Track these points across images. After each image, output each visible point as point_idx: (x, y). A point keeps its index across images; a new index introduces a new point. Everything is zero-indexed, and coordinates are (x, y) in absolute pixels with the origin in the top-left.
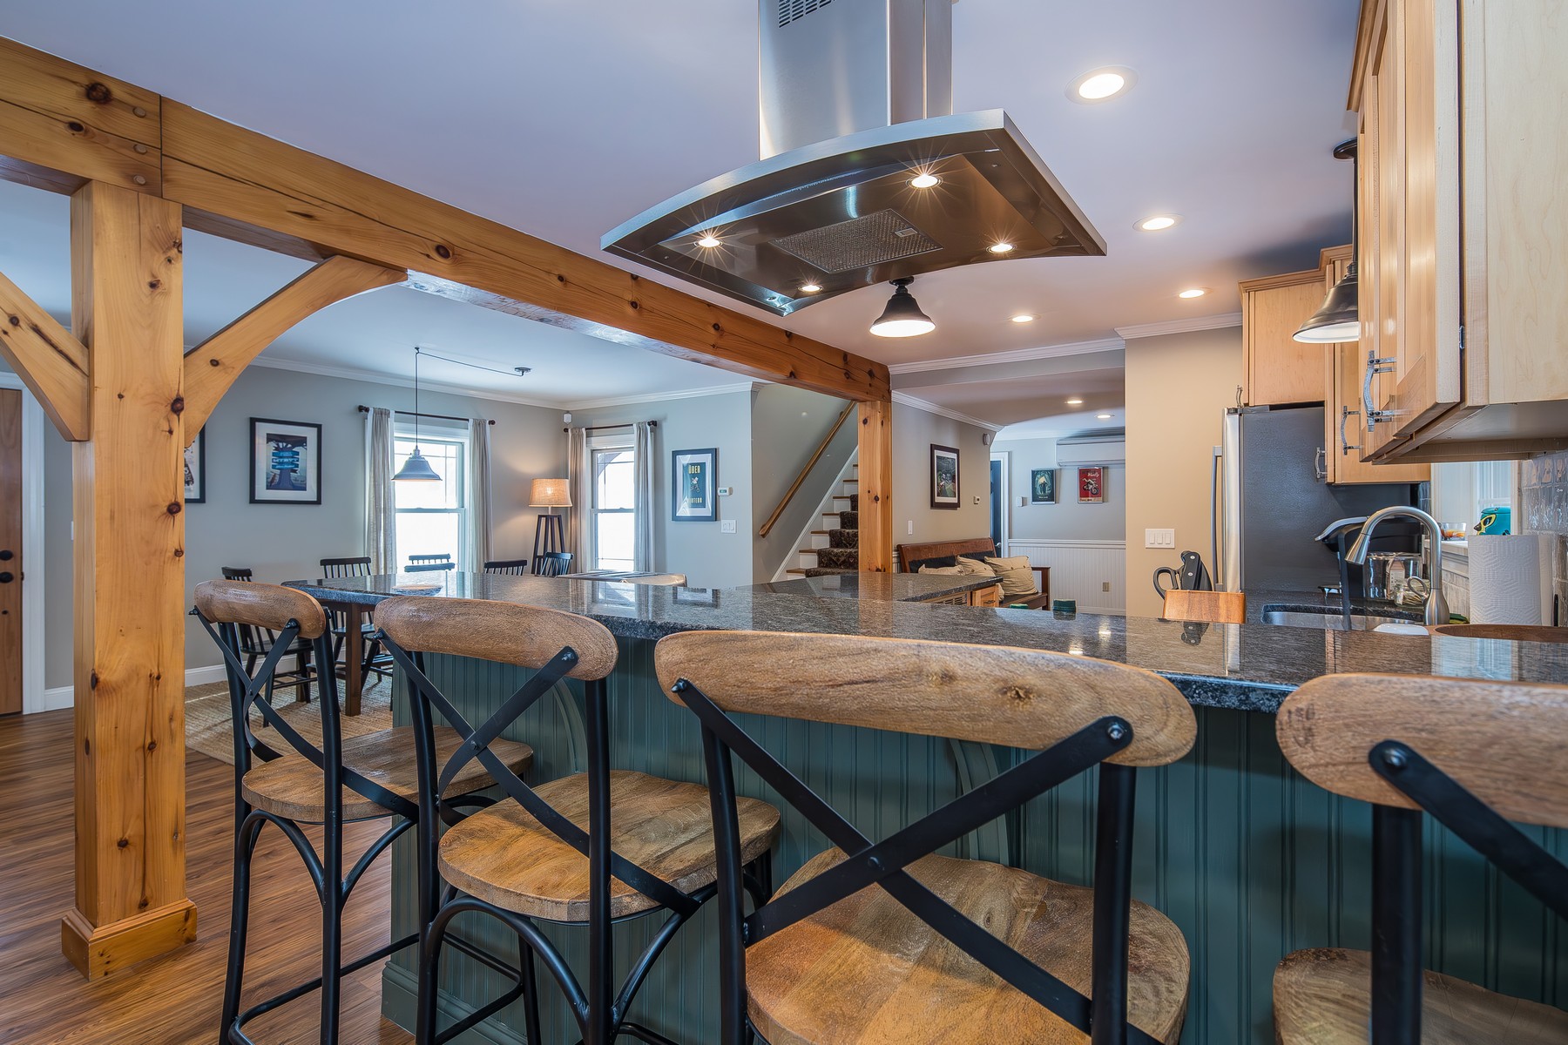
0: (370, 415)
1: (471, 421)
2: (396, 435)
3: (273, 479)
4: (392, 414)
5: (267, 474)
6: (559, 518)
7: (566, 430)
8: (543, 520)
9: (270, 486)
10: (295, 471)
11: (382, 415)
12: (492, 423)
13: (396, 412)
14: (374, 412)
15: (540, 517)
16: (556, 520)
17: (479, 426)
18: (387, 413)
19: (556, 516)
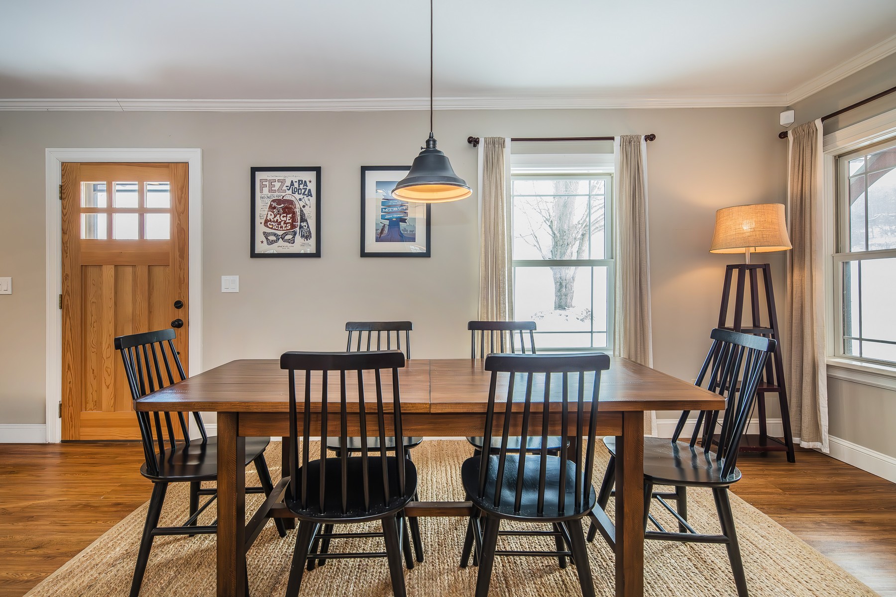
0: (481, 146)
1: (618, 139)
2: (514, 170)
3: (383, 230)
4: (508, 142)
5: (376, 224)
6: (766, 269)
7: (783, 135)
8: (735, 273)
9: (379, 239)
10: (404, 221)
11: (496, 144)
12: (650, 138)
13: (513, 140)
14: (485, 141)
15: (730, 268)
16: (760, 273)
17: (630, 143)
18: (502, 143)
19: (759, 266)
